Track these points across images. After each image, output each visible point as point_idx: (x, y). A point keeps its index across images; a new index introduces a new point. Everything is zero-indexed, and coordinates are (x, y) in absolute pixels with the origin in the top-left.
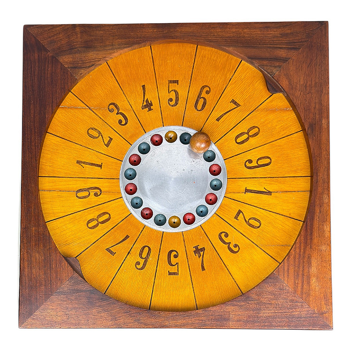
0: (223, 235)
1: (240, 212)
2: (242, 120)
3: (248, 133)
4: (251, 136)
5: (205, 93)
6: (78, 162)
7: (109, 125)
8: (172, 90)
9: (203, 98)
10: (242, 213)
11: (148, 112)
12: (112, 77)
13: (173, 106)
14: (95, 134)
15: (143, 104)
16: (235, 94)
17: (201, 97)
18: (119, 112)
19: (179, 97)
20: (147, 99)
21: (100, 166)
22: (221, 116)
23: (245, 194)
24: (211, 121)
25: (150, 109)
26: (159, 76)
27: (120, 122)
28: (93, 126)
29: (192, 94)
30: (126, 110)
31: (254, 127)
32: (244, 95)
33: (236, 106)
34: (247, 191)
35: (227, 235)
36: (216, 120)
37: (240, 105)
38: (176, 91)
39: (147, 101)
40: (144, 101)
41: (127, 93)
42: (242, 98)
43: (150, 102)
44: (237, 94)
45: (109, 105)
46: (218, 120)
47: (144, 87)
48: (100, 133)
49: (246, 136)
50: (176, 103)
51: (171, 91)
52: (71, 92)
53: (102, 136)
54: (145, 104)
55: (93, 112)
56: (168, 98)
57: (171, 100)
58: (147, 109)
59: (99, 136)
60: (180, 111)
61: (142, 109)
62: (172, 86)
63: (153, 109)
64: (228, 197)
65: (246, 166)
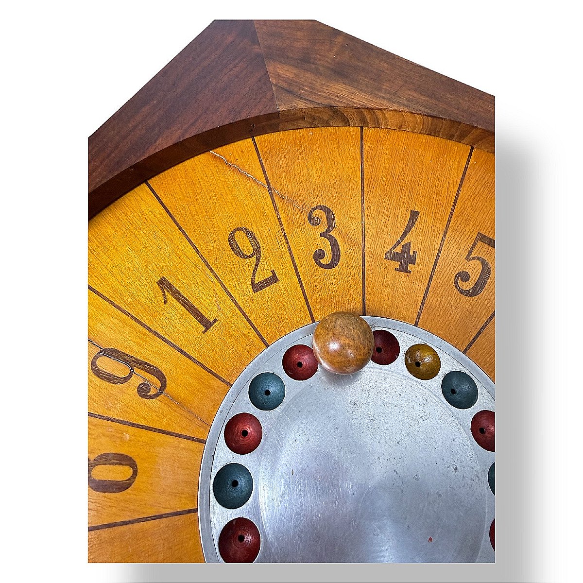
6: (163, 284)
7: (289, 248)
8: (478, 259)
11: (395, 272)
12: (356, 159)
13: (462, 292)
14: (246, 246)
15: (394, 247)
18: (331, 233)
19: (488, 282)
20: (410, 243)
21: (207, 324)
25: (403, 269)
26: (461, 213)
27: (319, 255)
28: (253, 229)
30: (348, 238)
38: (485, 264)
39: (407, 247)
40: (399, 242)
41: (369, 207)
43: (411, 253)
45: (316, 208)
47: (414, 215)
48: (257, 250)
50: (475, 292)
51: (473, 258)
52: (254, 140)
53: (258, 259)
54: (398, 250)
55: (273, 201)
56: (460, 269)
57: (464, 276)
58: (397, 265)
59: (252, 255)
60: (475, 315)
61: (386, 258)
62: (481, 249)
63: (410, 272)
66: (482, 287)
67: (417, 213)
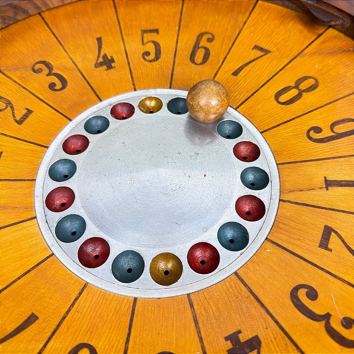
0: (302, 294)
1: (328, 231)
2: (281, 70)
3: (297, 87)
4: (304, 91)
5: (206, 42)
7: (30, 92)
8: (149, 42)
9: (202, 47)
10: (336, 233)
11: (105, 72)
12: (46, 30)
13: (151, 61)
15: (98, 60)
16: (258, 38)
17: (200, 46)
18: (53, 72)
19: (161, 50)
20: (105, 54)
22: (241, 69)
23: (327, 190)
24: (224, 77)
25: (110, 67)
26: (126, 26)
27: (52, 86)
29: (183, 44)
30: (66, 69)
31: (305, 78)
32: (273, 39)
33: (263, 54)
34: (329, 184)
35: (313, 295)
36: (232, 74)
37: (270, 52)
38: (155, 43)
39: (105, 56)
40: (99, 56)
42: (271, 42)
43: (110, 58)
44: (262, 38)
45: (35, 64)
46: (236, 73)
47: (99, 40)
48: (9, 103)
49: (294, 92)
50: (157, 57)
51: (146, 43)
54: (101, 60)
56: (142, 51)
57: (148, 53)
58: (105, 67)
59: (7, 107)
60: (164, 68)
61: (96, 67)
62: (148, 37)
63: (115, 67)
64: (289, 201)
65: (310, 138)
66: (160, 53)
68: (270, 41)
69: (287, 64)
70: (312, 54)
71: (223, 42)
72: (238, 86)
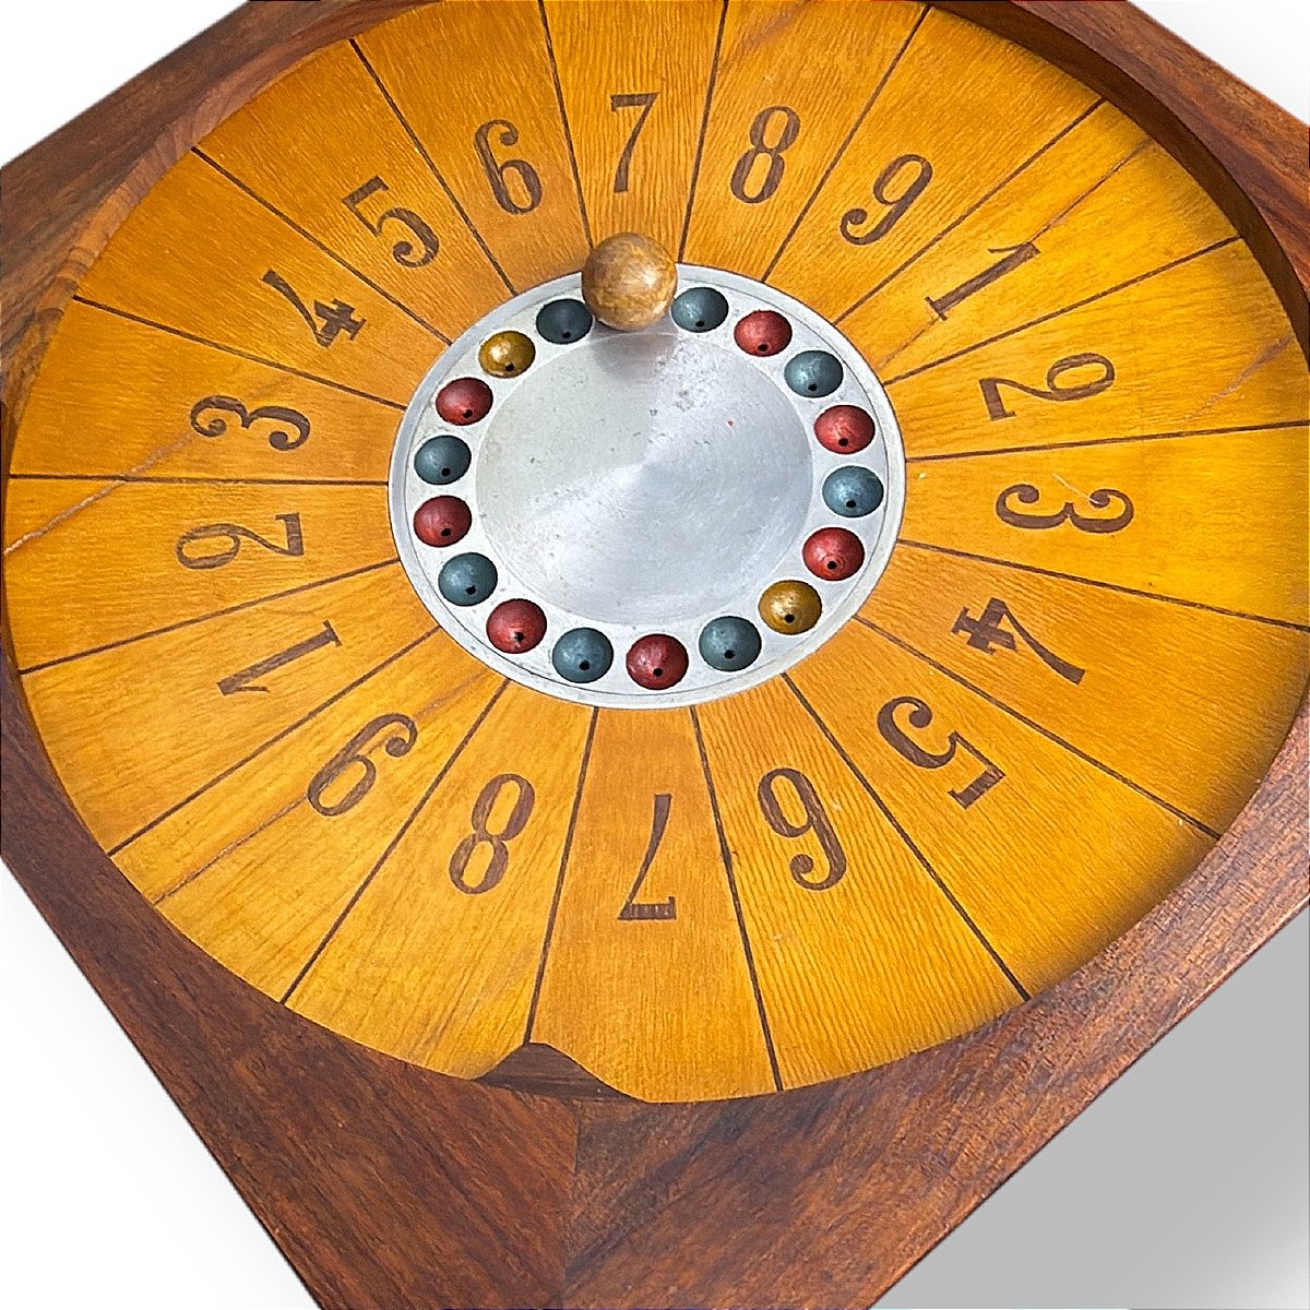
1: (990, 387)
2: (704, 126)
3: (761, 148)
4: (780, 147)
5: (502, 147)
6: (228, 686)
8: (383, 218)
9: (506, 165)
10: (1003, 381)
11: (355, 342)
13: (425, 262)
14: (219, 544)
15: (314, 327)
16: (605, 76)
17: (499, 166)
18: (249, 412)
19: (423, 220)
20: (317, 304)
21: (329, 636)
22: (623, 170)
23: (945, 318)
24: (604, 208)
25: (355, 328)
27: (279, 441)
30: (271, 389)
31: (764, 117)
33: (643, 108)
34: (941, 306)
35: (1029, 494)
36: (615, 191)
37: (654, 96)
38: (396, 213)
39: (321, 310)
40: (309, 318)
41: (229, 339)
43: (335, 307)
44: (613, 70)
45: (194, 418)
46: (621, 186)
47: (270, 277)
48: (231, 529)
49: (762, 163)
50: (433, 246)
51: (380, 226)
53: (247, 533)
54: (321, 323)
56: (388, 249)
57: (403, 249)
58: (344, 334)
59: (236, 540)
61: (327, 345)
62: (372, 208)
63: (364, 320)
64: (897, 378)
65: (855, 240)
67: (271, 272)
68: (634, 69)
69: (708, 106)
70: (741, 51)
71: (539, 126)
72: (648, 210)
